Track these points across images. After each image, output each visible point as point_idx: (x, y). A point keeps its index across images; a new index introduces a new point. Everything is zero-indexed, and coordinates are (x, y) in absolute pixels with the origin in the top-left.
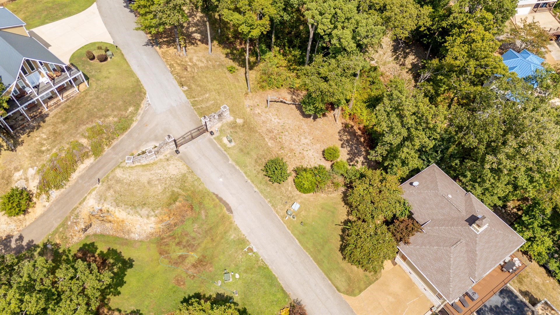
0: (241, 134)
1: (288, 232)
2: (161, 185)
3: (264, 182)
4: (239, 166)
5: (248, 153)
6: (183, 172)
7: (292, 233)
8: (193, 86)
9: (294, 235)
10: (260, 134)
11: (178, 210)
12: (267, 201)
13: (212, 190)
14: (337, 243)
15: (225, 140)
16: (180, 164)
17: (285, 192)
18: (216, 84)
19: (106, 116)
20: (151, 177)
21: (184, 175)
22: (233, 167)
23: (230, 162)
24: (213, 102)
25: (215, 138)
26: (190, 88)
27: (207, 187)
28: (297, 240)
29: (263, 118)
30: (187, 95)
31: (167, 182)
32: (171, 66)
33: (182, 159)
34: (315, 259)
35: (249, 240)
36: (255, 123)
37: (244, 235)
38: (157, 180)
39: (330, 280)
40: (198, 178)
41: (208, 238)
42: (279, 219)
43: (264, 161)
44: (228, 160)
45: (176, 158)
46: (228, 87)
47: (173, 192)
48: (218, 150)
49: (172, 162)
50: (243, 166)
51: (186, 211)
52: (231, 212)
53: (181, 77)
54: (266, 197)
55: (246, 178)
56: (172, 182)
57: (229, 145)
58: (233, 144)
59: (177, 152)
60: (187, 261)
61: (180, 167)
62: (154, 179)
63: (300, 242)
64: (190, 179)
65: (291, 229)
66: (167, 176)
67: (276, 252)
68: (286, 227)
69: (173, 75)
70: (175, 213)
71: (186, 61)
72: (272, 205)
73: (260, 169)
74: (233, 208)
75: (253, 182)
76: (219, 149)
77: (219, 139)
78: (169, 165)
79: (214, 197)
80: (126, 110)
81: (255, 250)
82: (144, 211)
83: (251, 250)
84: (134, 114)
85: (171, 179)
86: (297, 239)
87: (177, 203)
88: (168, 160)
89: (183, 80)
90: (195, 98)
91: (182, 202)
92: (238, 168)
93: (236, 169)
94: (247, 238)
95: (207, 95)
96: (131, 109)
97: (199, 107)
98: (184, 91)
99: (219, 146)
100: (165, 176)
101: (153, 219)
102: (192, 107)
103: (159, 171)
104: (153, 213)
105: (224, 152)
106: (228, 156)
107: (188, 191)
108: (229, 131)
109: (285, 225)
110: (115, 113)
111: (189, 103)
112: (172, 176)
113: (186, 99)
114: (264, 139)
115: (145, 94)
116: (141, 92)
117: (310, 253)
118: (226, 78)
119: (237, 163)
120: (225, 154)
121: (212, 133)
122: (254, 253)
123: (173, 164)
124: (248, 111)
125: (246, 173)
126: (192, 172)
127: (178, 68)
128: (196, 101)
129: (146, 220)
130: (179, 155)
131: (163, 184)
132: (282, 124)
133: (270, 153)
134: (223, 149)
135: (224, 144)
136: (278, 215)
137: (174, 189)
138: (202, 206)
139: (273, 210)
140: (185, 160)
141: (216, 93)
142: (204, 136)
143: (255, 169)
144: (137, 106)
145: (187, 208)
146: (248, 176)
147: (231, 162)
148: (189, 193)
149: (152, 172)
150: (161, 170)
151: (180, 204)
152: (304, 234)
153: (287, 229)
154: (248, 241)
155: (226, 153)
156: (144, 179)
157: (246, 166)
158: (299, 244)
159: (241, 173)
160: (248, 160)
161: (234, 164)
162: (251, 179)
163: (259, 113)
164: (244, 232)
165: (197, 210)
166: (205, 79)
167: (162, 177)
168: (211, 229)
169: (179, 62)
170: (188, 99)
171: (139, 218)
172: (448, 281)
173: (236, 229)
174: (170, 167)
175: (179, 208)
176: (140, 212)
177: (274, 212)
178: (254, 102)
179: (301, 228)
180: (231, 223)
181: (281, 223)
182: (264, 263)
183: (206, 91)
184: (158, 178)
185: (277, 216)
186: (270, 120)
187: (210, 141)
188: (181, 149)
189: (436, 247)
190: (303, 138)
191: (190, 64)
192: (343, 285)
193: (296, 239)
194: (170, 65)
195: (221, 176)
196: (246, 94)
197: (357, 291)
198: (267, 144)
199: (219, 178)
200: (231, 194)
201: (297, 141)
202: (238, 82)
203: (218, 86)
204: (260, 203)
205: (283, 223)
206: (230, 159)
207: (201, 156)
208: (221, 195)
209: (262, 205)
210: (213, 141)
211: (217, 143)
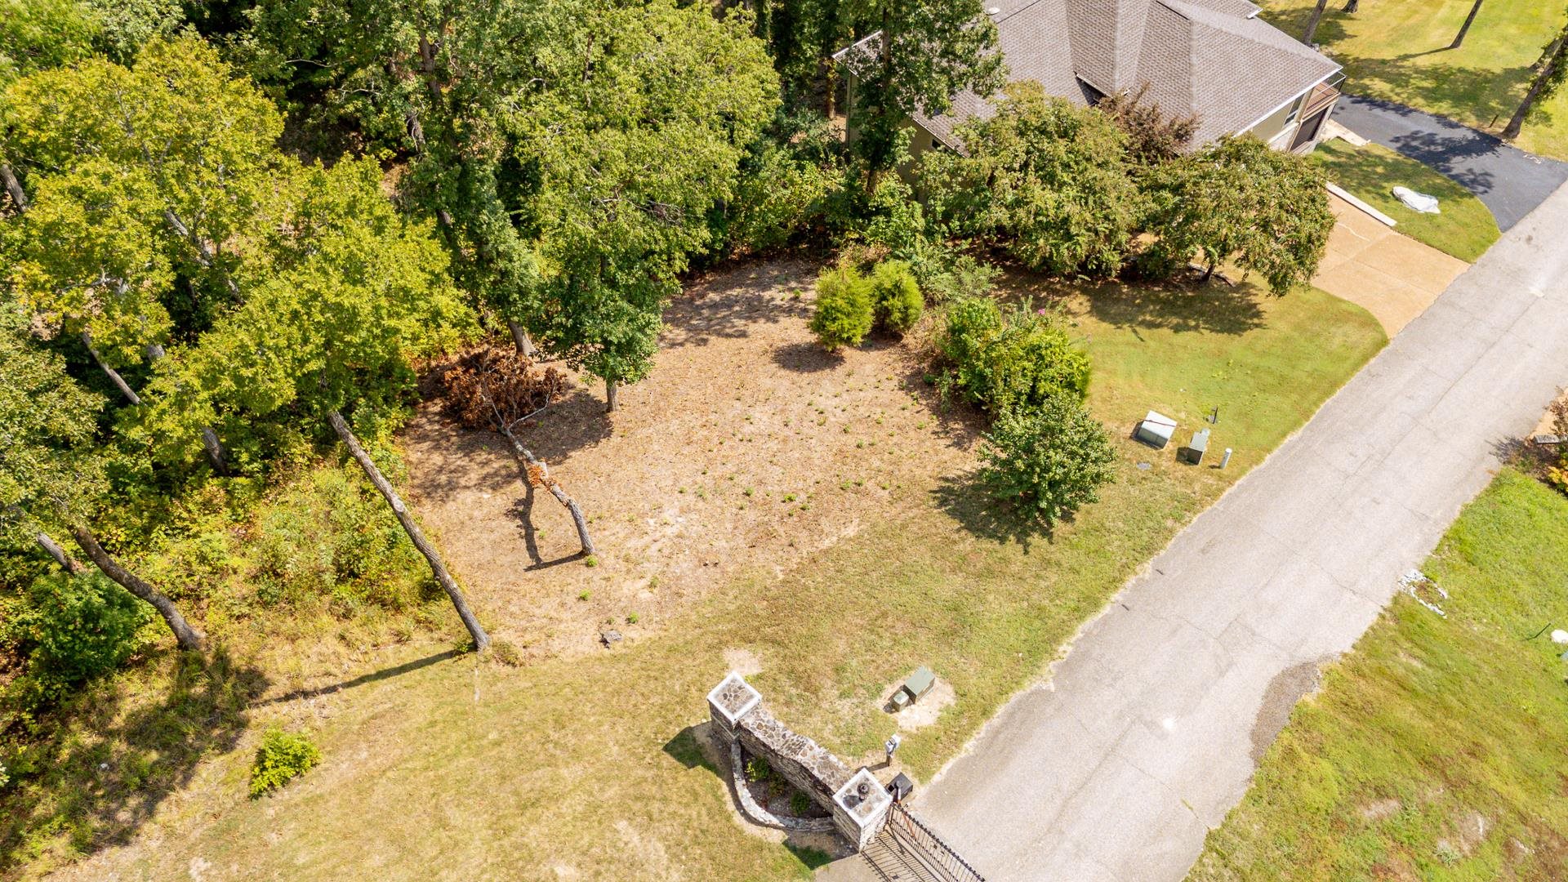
0: (841, 646)
5: (956, 608)
7: (1269, 451)
10: (798, 571)
12: (1181, 531)
13: (1243, 765)
15: (918, 717)
22: (1068, 667)
23: (1050, 686)
24: (622, 825)
25: (924, 774)
27: (1242, 791)
28: (1289, 438)
29: (684, 565)
34: (1323, 391)
36: (732, 594)
39: (1365, 358)
40: (1210, 849)
44: (1043, 695)
46: (462, 762)
48: (998, 752)
52: (1308, 668)
54: (1164, 533)
55: (1106, 609)
57: (941, 696)
68: (1255, 468)
72: (1190, 510)
73: (1021, 557)
74: (1288, 661)
75: (1115, 582)
77: (921, 752)
79: (1273, 754)
81: (1417, 575)
83: (1424, 591)
86: (1284, 435)
92: (1065, 648)
93: (1079, 657)
99: (969, 746)
105: (996, 720)
106: (1014, 698)
108: (845, 707)
109: (1252, 470)
114: (826, 552)
118: (363, 787)
119: (1041, 652)
120: (1011, 715)
124: (649, 634)
125: (1079, 613)
132: (690, 498)
133: (903, 527)
134: (984, 727)
135: (938, 722)
136: (1220, 490)
139: (1210, 508)
141: (536, 820)
143: (1038, 576)
146: (1092, 602)
147: (1046, 684)
154: (1397, 601)
155: (1001, 710)
157: (1041, 615)
159: (1088, 635)
160: (997, 607)
161: (1050, 667)
162: (1104, 591)
163: (652, 585)
164: (1369, 617)
177: (1216, 505)
178: (566, 615)
180: (1357, 669)
186: (684, 542)
187: (945, 800)
189: (1194, 58)
190: (748, 429)
193: (1287, 442)
195: (1152, 725)
196: (505, 656)
197: (1344, 306)
198: (858, 539)
199: (1164, 736)
200: (1222, 674)
201: (773, 445)
202: (398, 711)
203: (456, 816)
204: (1203, 551)
205: (1244, 477)
206: (1030, 686)
207: (1068, 845)
208: (1248, 714)
209: (1211, 545)
210: (945, 782)
211: (951, 763)
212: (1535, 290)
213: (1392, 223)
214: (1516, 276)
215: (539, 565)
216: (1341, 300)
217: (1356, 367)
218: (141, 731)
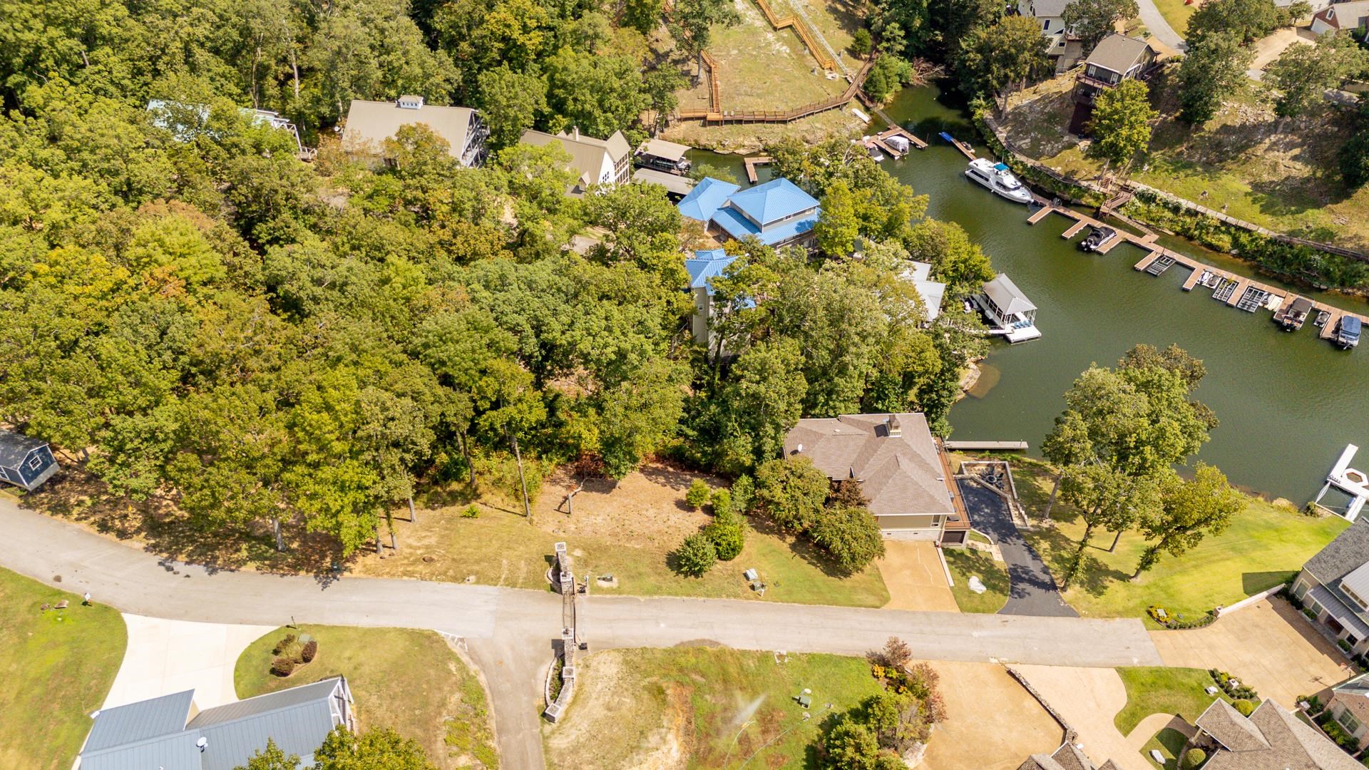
0: (603, 563)
2: (625, 697)
3: (695, 585)
4: (655, 594)
5: (640, 574)
6: (620, 660)
7: (781, 602)
8: (476, 568)
9: (787, 602)
10: (613, 546)
12: (725, 599)
13: (670, 644)
14: (816, 573)
15: (604, 584)
16: (603, 657)
17: (720, 574)
18: (489, 543)
19: (443, 704)
20: (601, 702)
21: (626, 662)
22: (652, 600)
24: (523, 562)
25: (591, 593)
26: (477, 573)
27: (663, 647)
28: (795, 604)
29: (589, 529)
30: (486, 583)
31: (625, 686)
32: (411, 574)
33: (599, 649)
34: (829, 604)
35: (767, 649)
36: (592, 540)
37: (757, 650)
38: (612, 696)
39: (860, 606)
40: (642, 649)
42: (757, 601)
43: (663, 567)
44: (639, 600)
46: (504, 534)
47: (646, 688)
48: (614, 601)
49: (594, 664)
50: (657, 590)
51: (682, 693)
52: (717, 643)
53: (445, 573)
54: (719, 596)
55: (678, 598)
56: (628, 681)
57: (614, 584)
58: (615, 580)
59: (583, 647)
60: (752, 736)
61: (609, 659)
62: (607, 700)
63: (799, 602)
64: (636, 659)
66: (615, 682)
67: (799, 633)
69: (431, 580)
71: (411, 554)
72: (735, 597)
73: (672, 575)
74: (713, 638)
75: (689, 595)
76: (611, 599)
77: (597, 590)
78: (597, 670)
79: (682, 649)
80: (449, 672)
81: (784, 653)
82: (653, 739)
83: (781, 656)
84: (463, 668)
85: (622, 679)
86: (793, 603)
87: (669, 691)
88: (587, 666)
89: (451, 573)
90: (500, 577)
92: (656, 597)
93: (657, 601)
94: (764, 650)
95: (505, 562)
96: (452, 667)
97: (521, 581)
98: (478, 582)
99: (608, 596)
100: (612, 684)
101: (670, 736)
102: (516, 589)
103: (599, 686)
104: (664, 730)
105: (621, 596)
106: (630, 596)
109: (770, 603)
110: (446, 688)
111: (504, 588)
112: (619, 676)
113: (492, 587)
114: (625, 546)
115: (436, 634)
116: (429, 637)
117: (819, 603)
118: (482, 527)
119: (649, 593)
120: (625, 598)
122: (787, 656)
123: (598, 663)
124: (565, 536)
125: (669, 594)
126: (627, 650)
127: (420, 567)
128: (506, 579)
129: (665, 748)
130: (588, 648)
131: (625, 693)
132: (609, 518)
133: (652, 553)
134: (617, 596)
135: (608, 588)
136: (750, 600)
137: (642, 685)
138: (686, 671)
139: (742, 601)
140: (602, 647)
141: (508, 551)
142: (580, 600)
143: (671, 582)
144: (451, 656)
145: (679, 689)
146: (677, 594)
147: (642, 599)
149: (594, 696)
150: (599, 683)
152: (789, 592)
153: (774, 603)
154: (768, 651)
155: (624, 596)
156: (600, 713)
157: (660, 588)
158: (800, 606)
159: (665, 599)
160: (651, 580)
161: (648, 597)
162: (682, 594)
163: (577, 528)
164: (753, 648)
165: (687, 679)
166: (469, 550)
167: (612, 689)
168: (725, 681)
169: (406, 562)
170: (495, 585)
171: (656, 754)
172: (932, 497)
173: (744, 653)
174: (602, 670)
176: (650, 746)
177: (745, 601)
178: (552, 522)
179: (780, 590)
180: (732, 653)
182: (806, 654)
184: (610, 694)
185: (753, 601)
186: (595, 525)
187: (590, 600)
189: (890, 481)
190: (644, 512)
191: (419, 552)
192: (871, 600)
193: (793, 605)
194: (404, 574)
195: (657, 622)
196: (531, 522)
197: (884, 593)
198: (636, 549)
199: (658, 626)
200: (692, 628)
201: (646, 519)
202: (500, 519)
203: (494, 542)
204: (724, 606)
206: (637, 597)
207: (609, 625)
208: (686, 639)
209: (730, 607)
210: (595, 598)
211: (601, 596)
212: (975, 634)
213: (952, 584)
214: (977, 626)
215: (558, 510)
216: (886, 591)
217: (852, 606)
218: (451, 493)
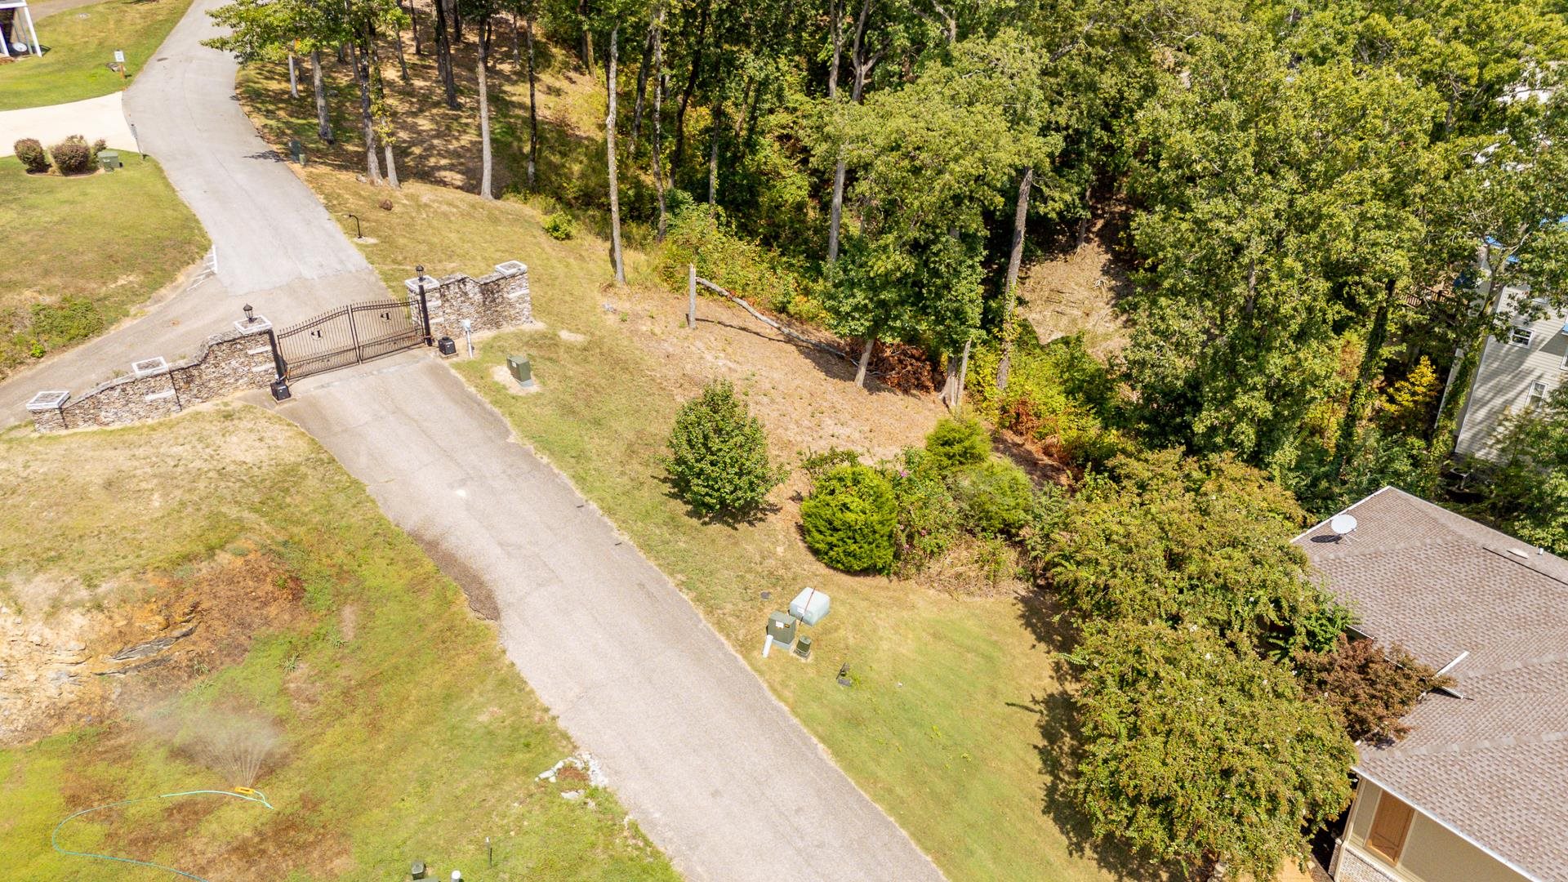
0: (573, 367)
1: (775, 708)
2: (165, 495)
4: (552, 453)
5: (597, 423)
6: (290, 458)
7: (793, 710)
8: (403, 241)
9: (807, 720)
11: (223, 590)
12: (671, 583)
13: (413, 524)
15: (502, 375)
17: (758, 558)
18: (493, 249)
19: (11, 285)
20: (127, 465)
21: (291, 471)
22: (527, 455)
23: (511, 440)
25: (458, 366)
26: (388, 242)
27: (390, 516)
28: (821, 746)
29: (667, 347)
30: (369, 254)
31: (201, 485)
32: (333, 197)
33: (295, 419)
34: (922, 835)
35: (571, 733)
36: (637, 352)
37: (547, 710)
38: (155, 476)
40: (352, 483)
41: (355, 719)
42: (732, 651)
44: (505, 434)
45: (270, 412)
46: (537, 261)
47: (215, 520)
48: (467, 402)
49: (246, 424)
50: (572, 457)
51: (265, 604)
52: (495, 613)
53: (361, 220)
54: (669, 567)
55: (579, 494)
56: (223, 485)
57: (516, 389)
58: (533, 387)
59: (280, 392)
60: (211, 826)
61: (280, 443)
62: (139, 472)
63: (838, 753)
64: (312, 482)
65: (787, 693)
66: (205, 467)
67: (716, 794)
68: (765, 686)
69: (332, 212)
70: (204, 605)
71: (392, 197)
72: (699, 599)
73: (649, 472)
74: (505, 599)
75: (610, 512)
76: (470, 397)
77: (475, 371)
78: (227, 433)
79: (417, 551)
80: (106, 278)
81: (599, 779)
83: (575, 776)
84: (136, 295)
85: (222, 473)
86: (822, 739)
87: (224, 558)
88: (228, 416)
89: (366, 224)
90: (399, 264)
91: (251, 556)
92: (544, 459)
93: (536, 465)
94: (561, 724)
96: (128, 279)
98: (361, 247)
99: (472, 390)
100: (198, 464)
101: (77, 620)
102: (383, 284)
103: (176, 450)
104: (83, 593)
105: (489, 406)
106: (507, 421)
107: (297, 523)
108: (522, 354)
109: (761, 681)
110: (55, 281)
111: (372, 272)
112: (232, 468)
113: (365, 263)
115: (206, 249)
116: (188, 243)
117: (896, 806)
118: (538, 245)
119: (545, 445)
120: (492, 414)
121: (446, 348)
122: (593, 793)
123: (251, 430)
124: (610, 321)
125: (580, 479)
126: (332, 461)
127: (357, 204)
129: (38, 630)
130: (286, 404)
131: (178, 493)
132: (746, 376)
134: (486, 401)
135: (497, 383)
136: (728, 636)
137: (224, 509)
138: (348, 586)
139: (701, 616)
140: (309, 421)
142: (415, 357)
143: (623, 473)
144: (160, 276)
145: (271, 588)
146: (590, 490)
147: (515, 438)
148: (299, 531)
149: (140, 452)
150: (188, 447)
151: (239, 562)
152: (854, 721)
153: (769, 693)
154: (565, 736)
155: (496, 410)
156: (93, 473)
157: (580, 457)
158: (831, 762)
159: (557, 476)
160: (593, 443)
161: (530, 446)
162: (601, 501)
163: (653, 333)
164: (547, 697)
165: (324, 603)
166: (453, 235)
167: (180, 469)
168: (375, 681)
169: (364, 193)
170: (372, 263)
173: (511, 684)
174: (233, 439)
175: (231, 582)
177: (707, 624)
178: (638, 308)
179: (839, 695)
180: (488, 658)
181: (742, 670)
182: (647, 843)
183: (451, 257)
184: (162, 470)
185: (723, 639)
186: (695, 357)
187: (435, 372)
188: (298, 388)
190: (829, 421)
191: (405, 202)
193: (815, 740)
194: (328, 195)
195: (463, 483)
199: (451, 486)
200: (501, 544)
204: (641, 586)
205: (749, 668)
206: (514, 430)
207: (383, 413)
209: (650, 595)
210: (448, 373)
211: (463, 380)
